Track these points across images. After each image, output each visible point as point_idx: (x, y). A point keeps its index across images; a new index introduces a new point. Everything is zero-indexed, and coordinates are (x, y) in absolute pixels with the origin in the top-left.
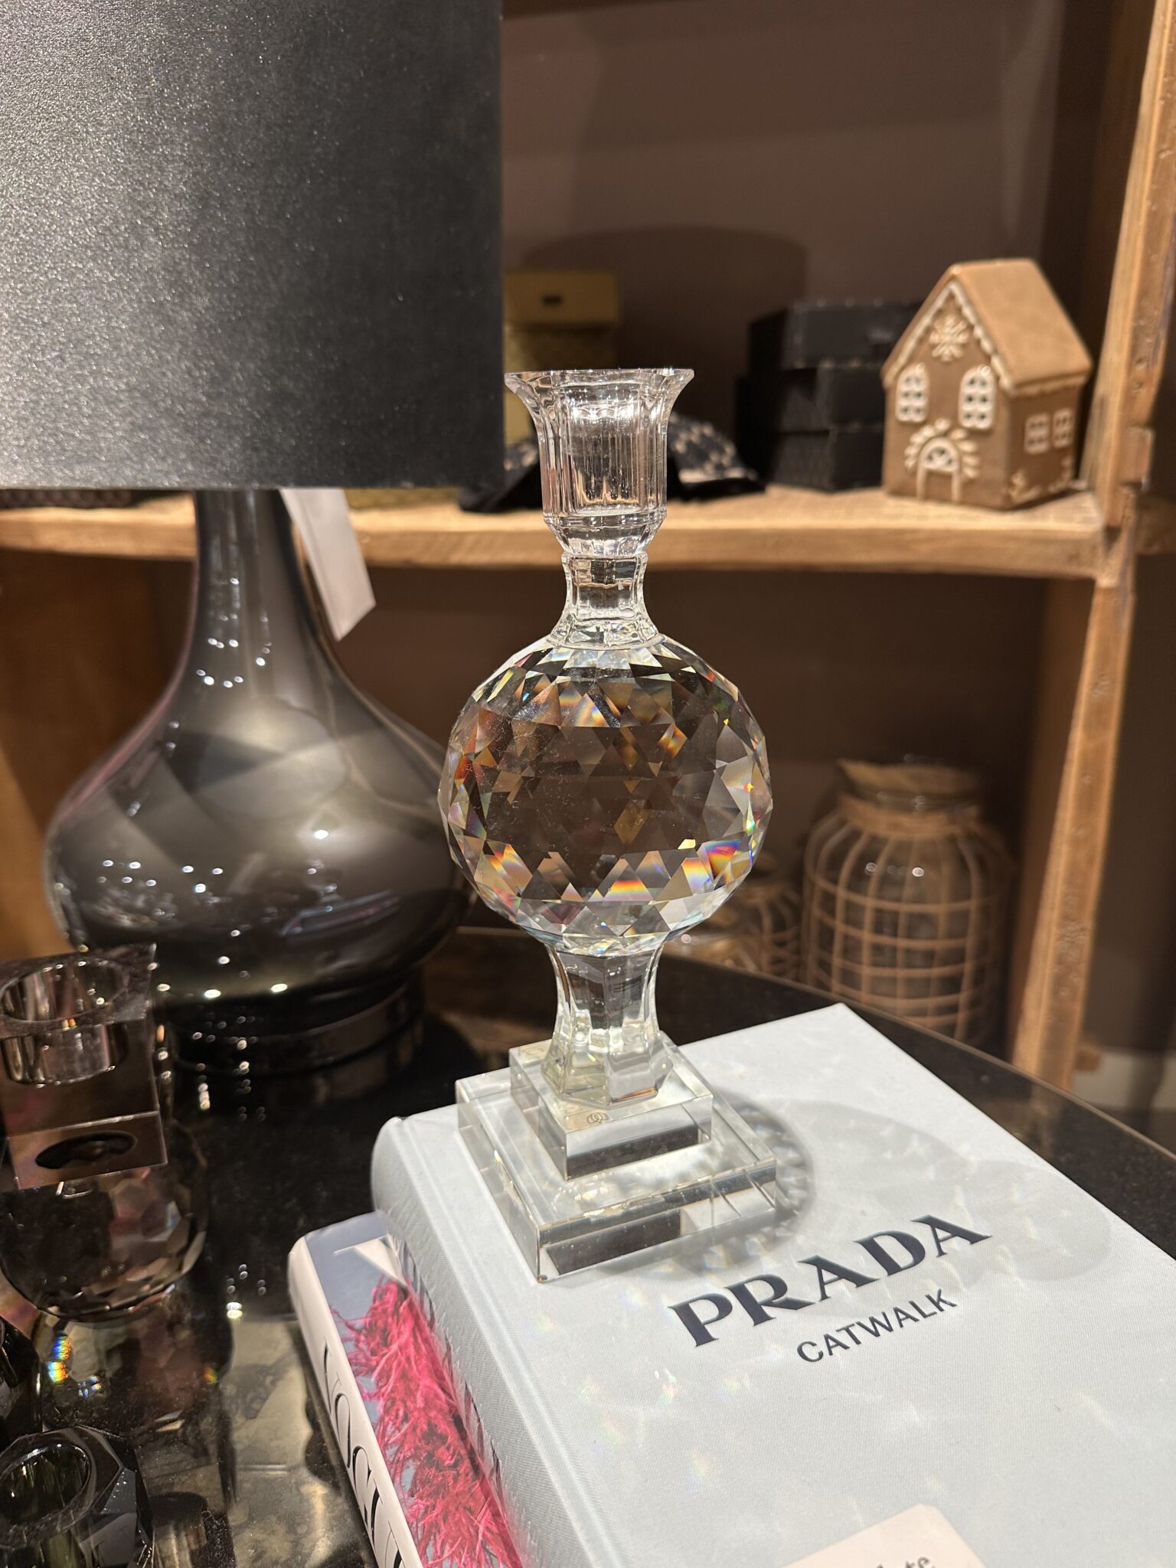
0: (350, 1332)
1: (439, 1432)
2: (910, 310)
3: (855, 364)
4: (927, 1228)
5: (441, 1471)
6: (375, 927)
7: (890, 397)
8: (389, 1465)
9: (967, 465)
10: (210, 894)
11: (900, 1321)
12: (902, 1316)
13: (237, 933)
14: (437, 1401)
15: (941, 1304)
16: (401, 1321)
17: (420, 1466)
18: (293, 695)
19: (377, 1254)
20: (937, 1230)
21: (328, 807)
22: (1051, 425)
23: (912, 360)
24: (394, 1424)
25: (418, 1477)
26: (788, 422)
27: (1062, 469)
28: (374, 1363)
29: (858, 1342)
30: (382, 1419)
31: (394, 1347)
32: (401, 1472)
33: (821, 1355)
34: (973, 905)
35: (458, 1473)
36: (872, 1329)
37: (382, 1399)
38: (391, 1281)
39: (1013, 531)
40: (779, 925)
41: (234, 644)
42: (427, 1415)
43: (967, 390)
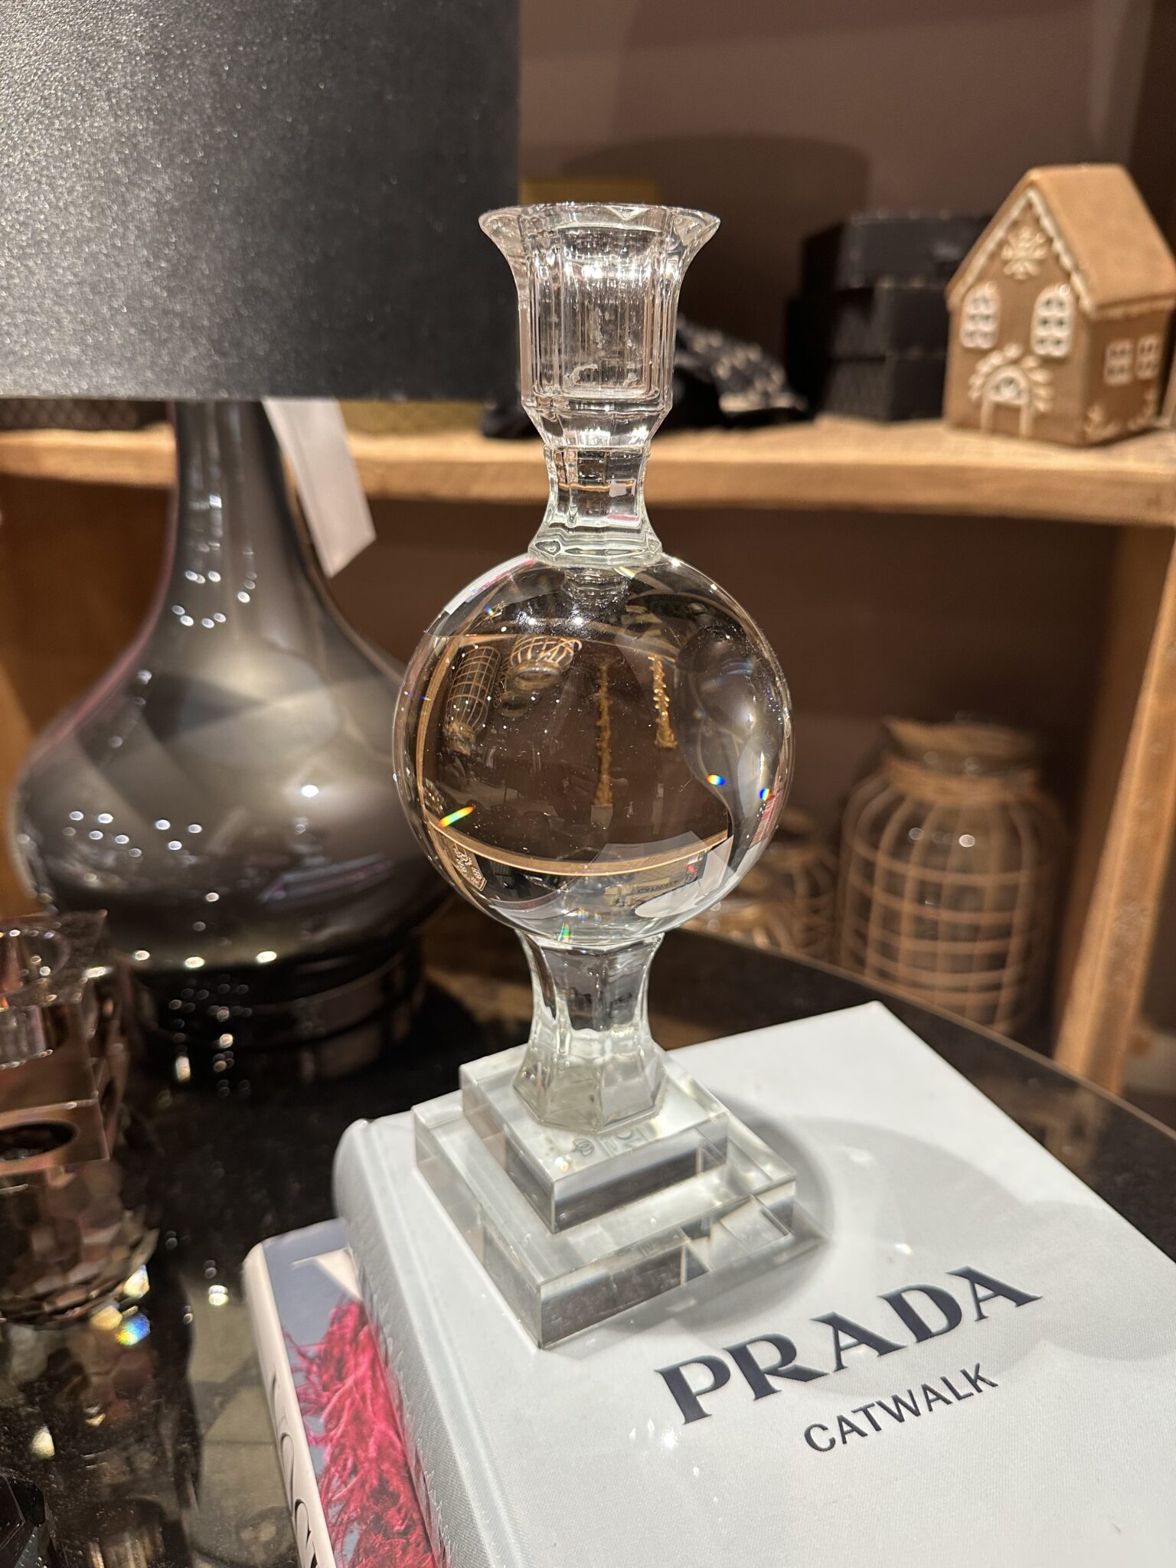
0: (303, 1363)
1: (391, 1489)
2: (982, 222)
3: (917, 284)
4: (965, 1284)
5: (388, 1539)
6: (366, 893)
7: (954, 320)
8: (331, 1527)
9: (1038, 397)
10: (186, 852)
11: (929, 1402)
12: (931, 1396)
13: (214, 897)
14: (391, 1450)
15: (979, 1383)
16: (359, 1351)
17: (365, 1531)
18: (279, 633)
19: (339, 1268)
20: (977, 1286)
21: (317, 761)
22: (1134, 353)
23: (981, 278)
24: (340, 1477)
25: (363, 1544)
26: (842, 346)
27: (1144, 403)
28: (324, 1400)
29: (878, 1428)
30: (327, 1470)
31: (349, 1382)
32: (343, 1537)
33: (833, 1442)
34: (1023, 878)
35: (408, 1542)
36: (895, 1411)
37: (329, 1445)
38: (352, 1302)
39: (1085, 472)
40: (815, 891)
41: (216, 577)
42: (379, 1467)
43: (1042, 312)
